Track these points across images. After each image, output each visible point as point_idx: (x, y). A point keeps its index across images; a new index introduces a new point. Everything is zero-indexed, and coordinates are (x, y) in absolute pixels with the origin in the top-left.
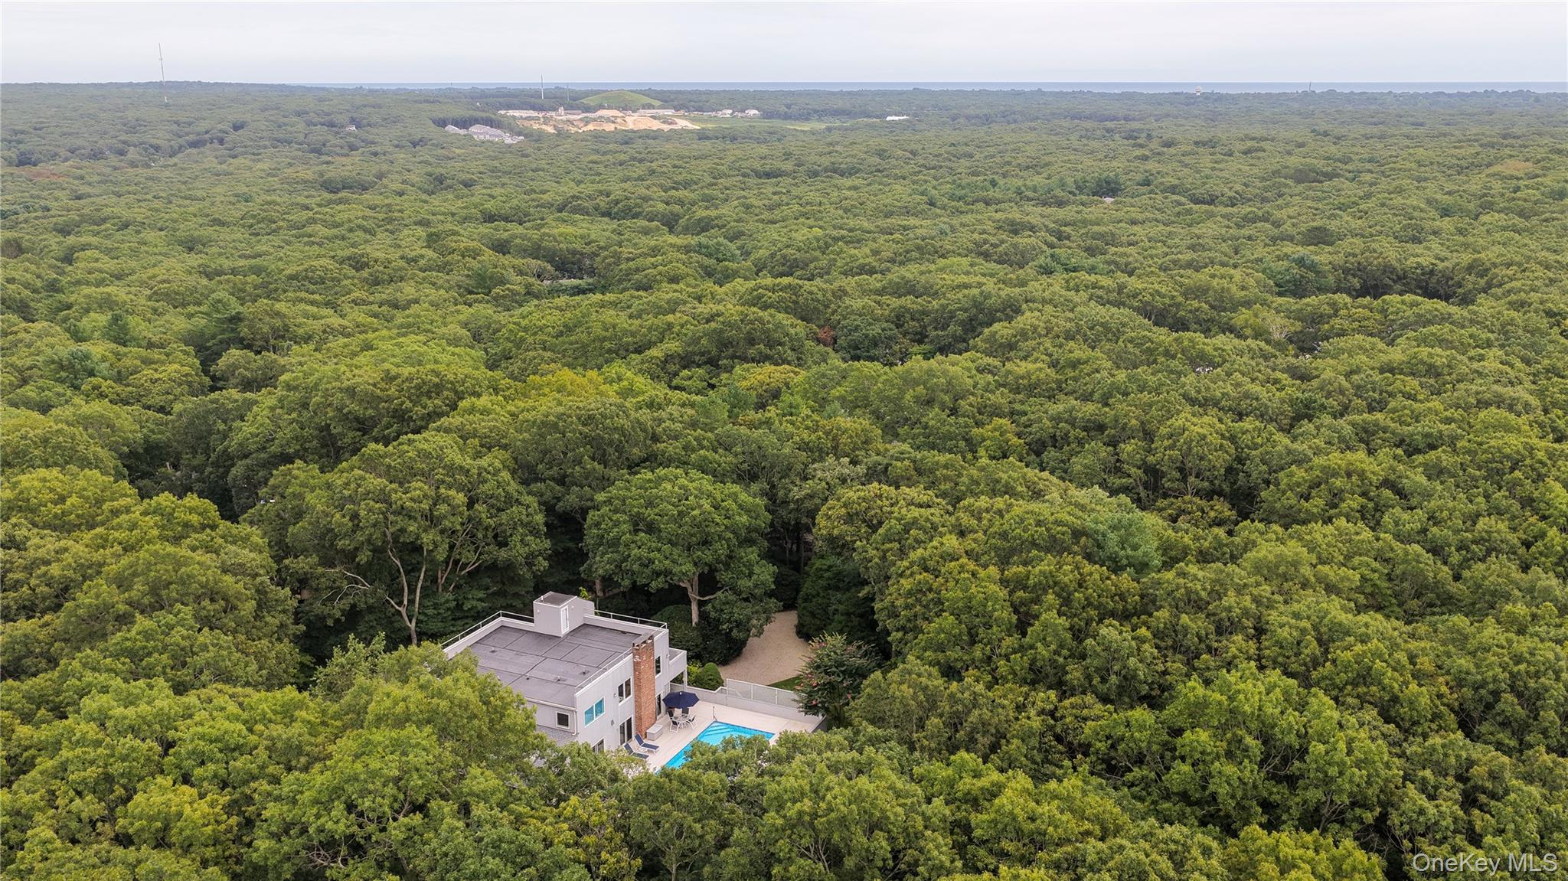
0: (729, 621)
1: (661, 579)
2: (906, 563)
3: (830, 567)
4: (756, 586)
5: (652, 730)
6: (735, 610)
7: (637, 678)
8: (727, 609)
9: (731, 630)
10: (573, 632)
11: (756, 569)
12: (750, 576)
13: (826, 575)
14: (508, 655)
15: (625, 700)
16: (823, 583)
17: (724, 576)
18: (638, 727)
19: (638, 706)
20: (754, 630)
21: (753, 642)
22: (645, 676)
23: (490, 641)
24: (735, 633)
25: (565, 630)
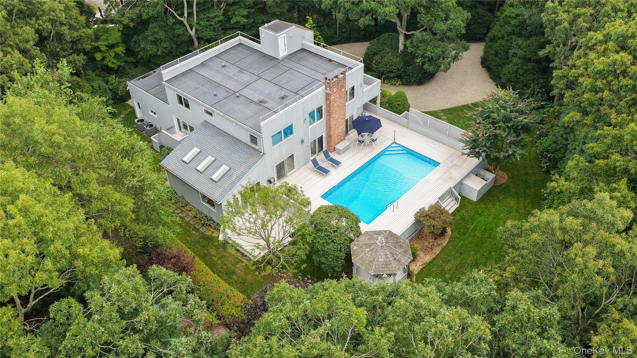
0: (423, 56)
1: (369, 17)
2: (599, 36)
3: (518, 15)
4: (450, 30)
5: (340, 146)
6: (429, 48)
7: (328, 106)
8: (422, 46)
9: (424, 63)
10: (291, 56)
11: (452, 15)
12: (447, 19)
13: (513, 22)
14: (232, 70)
15: (317, 123)
16: (508, 28)
17: (423, 18)
18: (329, 142)
19: (329, 128)
20: (443, 67)
21: (439, 74)
22: (334, 105)
23: (224, 57)
24: (426, 66)
25: (283, 53)
